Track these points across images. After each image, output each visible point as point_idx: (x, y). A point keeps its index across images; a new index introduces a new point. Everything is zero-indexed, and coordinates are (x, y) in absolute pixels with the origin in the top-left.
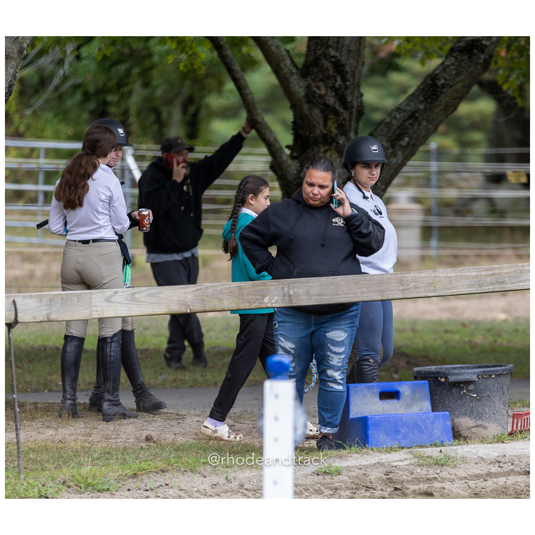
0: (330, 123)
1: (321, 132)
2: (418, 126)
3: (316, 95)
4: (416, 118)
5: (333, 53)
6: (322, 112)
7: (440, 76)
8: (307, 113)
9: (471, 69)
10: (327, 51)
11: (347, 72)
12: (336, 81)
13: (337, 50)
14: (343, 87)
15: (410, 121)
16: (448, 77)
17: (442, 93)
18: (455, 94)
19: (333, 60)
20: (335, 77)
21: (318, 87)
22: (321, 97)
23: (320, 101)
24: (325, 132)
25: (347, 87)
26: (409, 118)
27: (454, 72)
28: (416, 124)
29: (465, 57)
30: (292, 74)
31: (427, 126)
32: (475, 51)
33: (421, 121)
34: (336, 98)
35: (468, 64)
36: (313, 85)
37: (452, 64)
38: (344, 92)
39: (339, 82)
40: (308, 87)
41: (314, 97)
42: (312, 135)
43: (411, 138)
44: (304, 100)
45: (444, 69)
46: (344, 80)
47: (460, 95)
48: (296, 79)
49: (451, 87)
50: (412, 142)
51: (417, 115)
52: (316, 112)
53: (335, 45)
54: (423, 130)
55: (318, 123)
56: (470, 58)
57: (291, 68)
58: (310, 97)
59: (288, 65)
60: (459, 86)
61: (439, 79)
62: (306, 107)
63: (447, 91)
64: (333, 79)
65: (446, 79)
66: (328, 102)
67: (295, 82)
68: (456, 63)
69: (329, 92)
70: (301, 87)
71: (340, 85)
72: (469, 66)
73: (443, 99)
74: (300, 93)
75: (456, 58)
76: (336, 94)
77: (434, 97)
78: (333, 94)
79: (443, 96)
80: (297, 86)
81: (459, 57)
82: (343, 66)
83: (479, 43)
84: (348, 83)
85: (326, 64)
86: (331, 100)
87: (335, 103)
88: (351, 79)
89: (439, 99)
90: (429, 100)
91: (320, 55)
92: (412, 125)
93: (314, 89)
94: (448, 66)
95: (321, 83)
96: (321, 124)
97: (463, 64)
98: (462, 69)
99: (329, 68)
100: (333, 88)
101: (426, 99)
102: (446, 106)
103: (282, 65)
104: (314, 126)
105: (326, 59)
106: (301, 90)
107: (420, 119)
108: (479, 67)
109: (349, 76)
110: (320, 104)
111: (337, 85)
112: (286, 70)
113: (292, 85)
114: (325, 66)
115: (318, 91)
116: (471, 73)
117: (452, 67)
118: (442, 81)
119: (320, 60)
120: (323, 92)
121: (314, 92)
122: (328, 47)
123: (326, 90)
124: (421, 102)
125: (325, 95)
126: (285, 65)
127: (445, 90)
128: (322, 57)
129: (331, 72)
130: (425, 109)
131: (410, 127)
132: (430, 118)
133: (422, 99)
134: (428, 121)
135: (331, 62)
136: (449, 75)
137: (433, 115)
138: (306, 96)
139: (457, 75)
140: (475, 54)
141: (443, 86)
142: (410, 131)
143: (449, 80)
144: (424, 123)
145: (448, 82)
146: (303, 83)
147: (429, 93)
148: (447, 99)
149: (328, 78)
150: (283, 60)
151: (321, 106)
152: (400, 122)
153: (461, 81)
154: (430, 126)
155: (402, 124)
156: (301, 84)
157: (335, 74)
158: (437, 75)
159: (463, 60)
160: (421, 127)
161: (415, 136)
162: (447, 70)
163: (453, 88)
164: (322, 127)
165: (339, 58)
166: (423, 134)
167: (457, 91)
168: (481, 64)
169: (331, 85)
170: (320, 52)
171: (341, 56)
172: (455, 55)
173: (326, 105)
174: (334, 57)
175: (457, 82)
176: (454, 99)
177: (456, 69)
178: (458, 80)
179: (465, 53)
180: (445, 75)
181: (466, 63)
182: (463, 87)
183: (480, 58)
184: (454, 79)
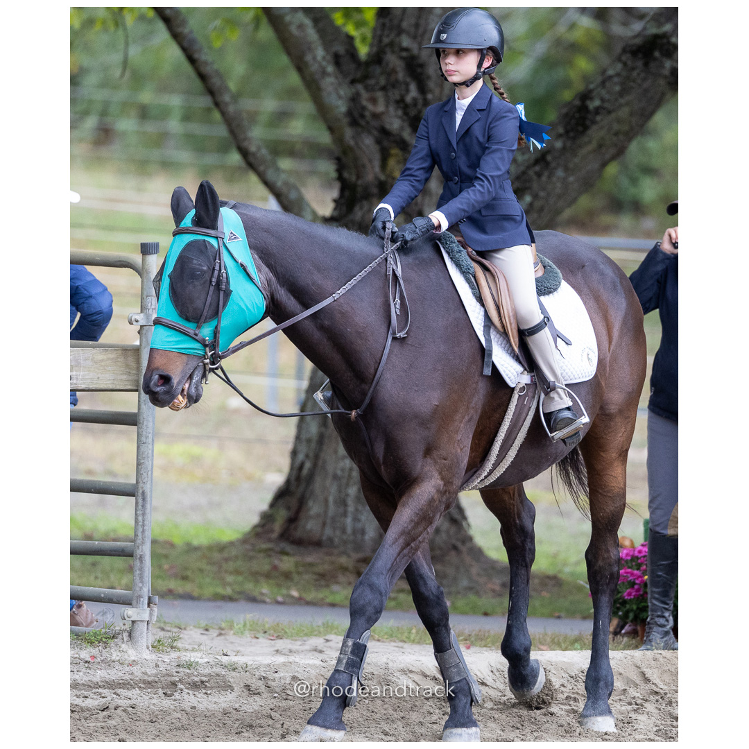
0: (392, 162)
1: (376, 178)
2: (549, 177)
3: (367, 114)
4: (547, 164)
5: (406, 42)
6: (378, 142)
7: (594, 94)
8: (352, 143)
9: (646, 85)
10: (397, 40)
11: (429, 77)
12: (408, 91)
13: (414, 37)
14: (420, 102)
15: (537, 168)
16: (607, 97)
17: (594, 122)
18: (616, 127)
19: (404, 54)
20: (407, 85)
21: (374, 101)
22: (376, 116)
23: (374, 123)
24: (383, 178)
25: (426, 103)
26: (537, 162)
27: (617, 88)
28: (546, 174)
29: (640, 64)
30: (324, 73)
31: (565, 179)
32: (657, 54)
33: (555, 168)
34: (403, 121)
35: (643, 75)
36: (365, 95)
37: (618, 75)
38: (420, 112)
39: (413, 92)
40: (355, 99)
41: (362, 116)
42: (360, 182)
43: (535, 197)
44: (345, 121)
45: (603, 83)
46: (422, 89)
47: (626, 128)
48: (332, 84)
49: (609, 112)
50: (538, 204)
51: (549, 158)
52: (368, 142)
53: (412, 30)
54: (559, 185)
55: (370, 161)
56: (646, 65)
57: (324, 63)
58: (356, 117)
59: (319, 58)
60: (624, 112)
61: (592, 99)
62: (348, 133)
63: (602, 120)
64: (403, 87)
65: (603, 100)
66: (388, 127)
67: (330, 89)
68: (624, 73)
69: (392, 109)
70: (340, 97)
71: (415, 100)
72: (644, 79)
73: (596, 133)
74: (337, 107)
75: (625, 64)
76: (406, 114)
77: (580, 128)
78: (400, 113)
79: (595, 127)
80: (334, 96)
81: (629, 63)
82: (422, 66)
83: (665, 41)
84: (430, 96)
85: (393, 60)
86: (395, 123)
87: (402, 128)
88: (437, 91)
89: (589, 132)
90: (572, 134)
91: (386, 45)
92: (539, 175)
93: (365, 103)
94: (610, 77)
95: (380, 94)
96: (377, 163)
97: (635, 74)
98: (632, 84)
99: (398, 69)
100: (401, 102)
101: (567, 132)
102: (600, 146)
103: (309, 58)
104: (364, 166)
105: (393, 52)
106: (340, 103)
107: (553, 165)
108: (662, 82)
109: (431, 84)
110: (376, 129)
111: (408, 99)
112: (314, 68)
113: (324, 94)
114: (391, 65)
115: (370, 107)
116: (646, 91)
117: (616, 80)
118: (597, 103)
119: (385, 53)
120: (380, 108)
121: (364, 108)
122: (400, 32)
123: (387, 106)
124: (560, 136)
125: (383, 113)
126: (314, 58)
127: (598, 118)
128: (388, 50)
129: (401, 75)
130: (564, 148)
131: (535, 177)
132: (571, 165)
133: (561, 130)
134: (566, 169)
135: (401, 58)
136: (608, 92)
137: (576, 160)
138: (349, 113)
139: (621, 94)
140: (655, 59)
141: (597, 111)
142: (535, 185)
143: (609, 100)
144: (560, 173)
145: (606, 105)
146: (345, 91)
147: (573, 122)
148: (602, 133)
149: (394, 86)
150: (310, 49)
151: (375, 133)
152: (522, 168)
153: (627, 104)
154: (571, 179)
155: (524, 173)
156: (342, 93)
157: (408, 80)
158: (591, 91)
159: (633, 69)
160: (554, 179)
161: (542, 194)
162: (608, 84)
163: (613, 115)
164: (377, 169)
165: (415, 51)
166: (558, 191)
167: (619, 121)
168: (666, 77)
169: (398, 97)
170: (386, 40)
171: (420, 49)
172: (624, 58)
173: (384, 132)
174: (406, 50)
175: (621, 106)
176: (616, 134)
177: (622, 84)
178: (622, 101)
179: (640, 55)
180: (603, 92)
181: (638, 74)
182: (631, 114)
183: (663, 67)
184: (616, 100)
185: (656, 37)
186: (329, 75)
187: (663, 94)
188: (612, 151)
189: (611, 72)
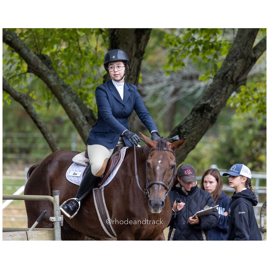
7: (183, 127)
9: (202, 123)
18: (191, 139)
27: (191, 124)
29: (199, 115)
30: (83, 124)
32: (205, 111)
35: (200, 119)
37: (191, 119)
45: (186, 122)
47: (195, 139)
49: (189, 133)
56: (201, 115)
57: (83, 121)
59: (81, 119)
60: (194, 133)
61: (182, 129)
65: (186, 129)
67: (86, 130)
68: (193, 119)
72: (201, 121)
75: (194, 115)
83: (208, 106)
94: (188, 120)
97: (197, 119)
98: (197, 123)
102: (186, 146)
103: (77, 119)
108: (208, 121)
112: (80, 122)
113: (84, 132)
116: (202, 125)
117: (191, 121)
118: (184, 130)
126: (80, 119)
127: (185, 135)
136: (188, 126)
139: (193, 126)
140: (205, 113)
141: (184, 133)
143: (188, 129)
145: (187, 131)
150: (78, 115)
153: (195, 130)
158: (181, 126)
159: (197, 117)
162: (188, 123)
163: (190, 134)
167: (192, 137)
168: (209, 119)
172: (193, 113)
175: (193, 131)
176: (192, 141)
177: (193, 123)
178: (193, 129)
179: (199, 112)
180: (186, 126)
181: (199, 119)
182: (197, 134)
183: (208, 116)
184: (191, 129)
185: (204, 105)
186: (85, 125)
187: (208, 126)
188: (190, 148)
189: (188, 119)
